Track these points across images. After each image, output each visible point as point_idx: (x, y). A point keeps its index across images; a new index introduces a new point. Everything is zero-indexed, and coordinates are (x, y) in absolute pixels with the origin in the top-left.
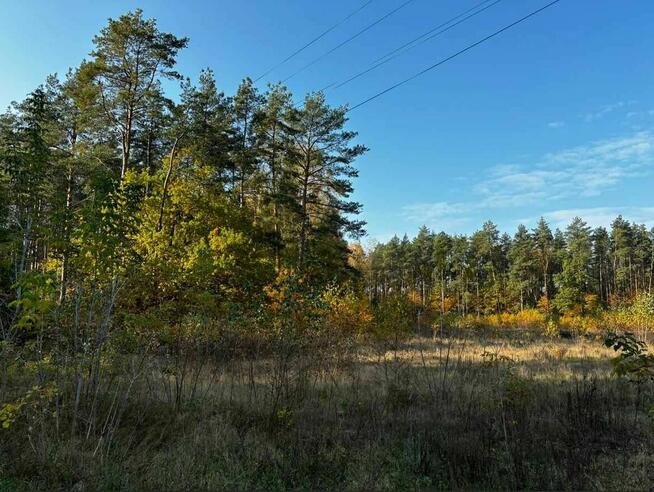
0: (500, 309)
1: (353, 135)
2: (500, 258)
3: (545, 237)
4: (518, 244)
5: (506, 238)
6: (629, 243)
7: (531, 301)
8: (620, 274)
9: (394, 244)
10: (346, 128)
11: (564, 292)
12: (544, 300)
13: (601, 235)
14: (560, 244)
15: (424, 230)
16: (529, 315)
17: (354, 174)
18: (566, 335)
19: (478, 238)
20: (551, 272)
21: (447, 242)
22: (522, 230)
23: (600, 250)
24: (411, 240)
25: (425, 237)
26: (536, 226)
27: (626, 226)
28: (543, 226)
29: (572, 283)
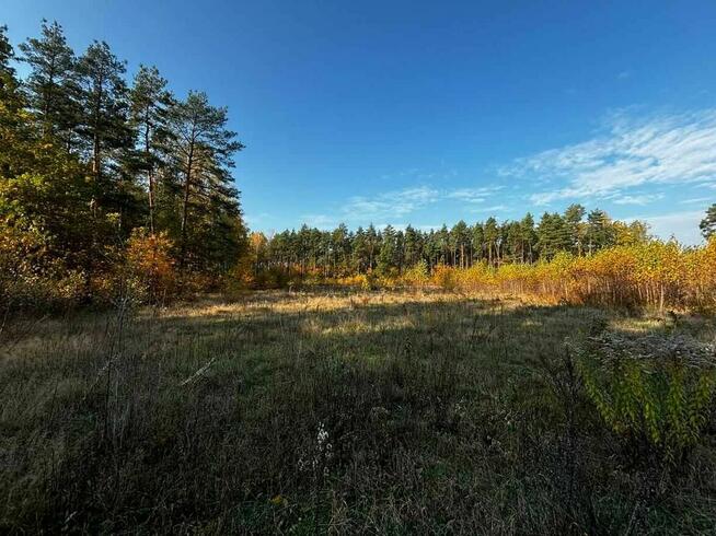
0: (346, 275)
1: (234, 135)
2: (347, 246)
3: (372, 234)
4: (358, 238)
5: (351, 233)
6: (413, 240)
7: (363, 271)
8: (408, 255)
9: (286, 234)
10: (227, 127)
11: (380, 265)
12: (370, 270)
13: (400, 235)
14: (380, 239)
15: (305, 226)
16: (360, 277)
17: (231, 164)
18: (375, 289)
19: (337, 233)
20: (374, 254)
21: (318, 235)
22: (361, 230)
23: (399, 243)
24: (297, 233)
25: (305, 231)
26: (368, 228)
27: (412, 231)
28: (372, 229)
29: (384, 261)
